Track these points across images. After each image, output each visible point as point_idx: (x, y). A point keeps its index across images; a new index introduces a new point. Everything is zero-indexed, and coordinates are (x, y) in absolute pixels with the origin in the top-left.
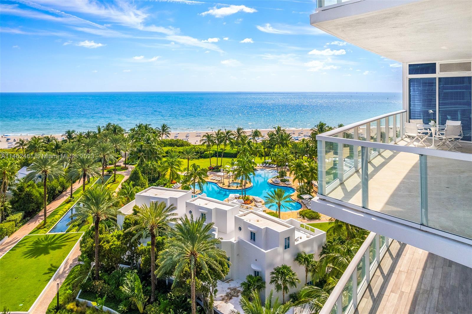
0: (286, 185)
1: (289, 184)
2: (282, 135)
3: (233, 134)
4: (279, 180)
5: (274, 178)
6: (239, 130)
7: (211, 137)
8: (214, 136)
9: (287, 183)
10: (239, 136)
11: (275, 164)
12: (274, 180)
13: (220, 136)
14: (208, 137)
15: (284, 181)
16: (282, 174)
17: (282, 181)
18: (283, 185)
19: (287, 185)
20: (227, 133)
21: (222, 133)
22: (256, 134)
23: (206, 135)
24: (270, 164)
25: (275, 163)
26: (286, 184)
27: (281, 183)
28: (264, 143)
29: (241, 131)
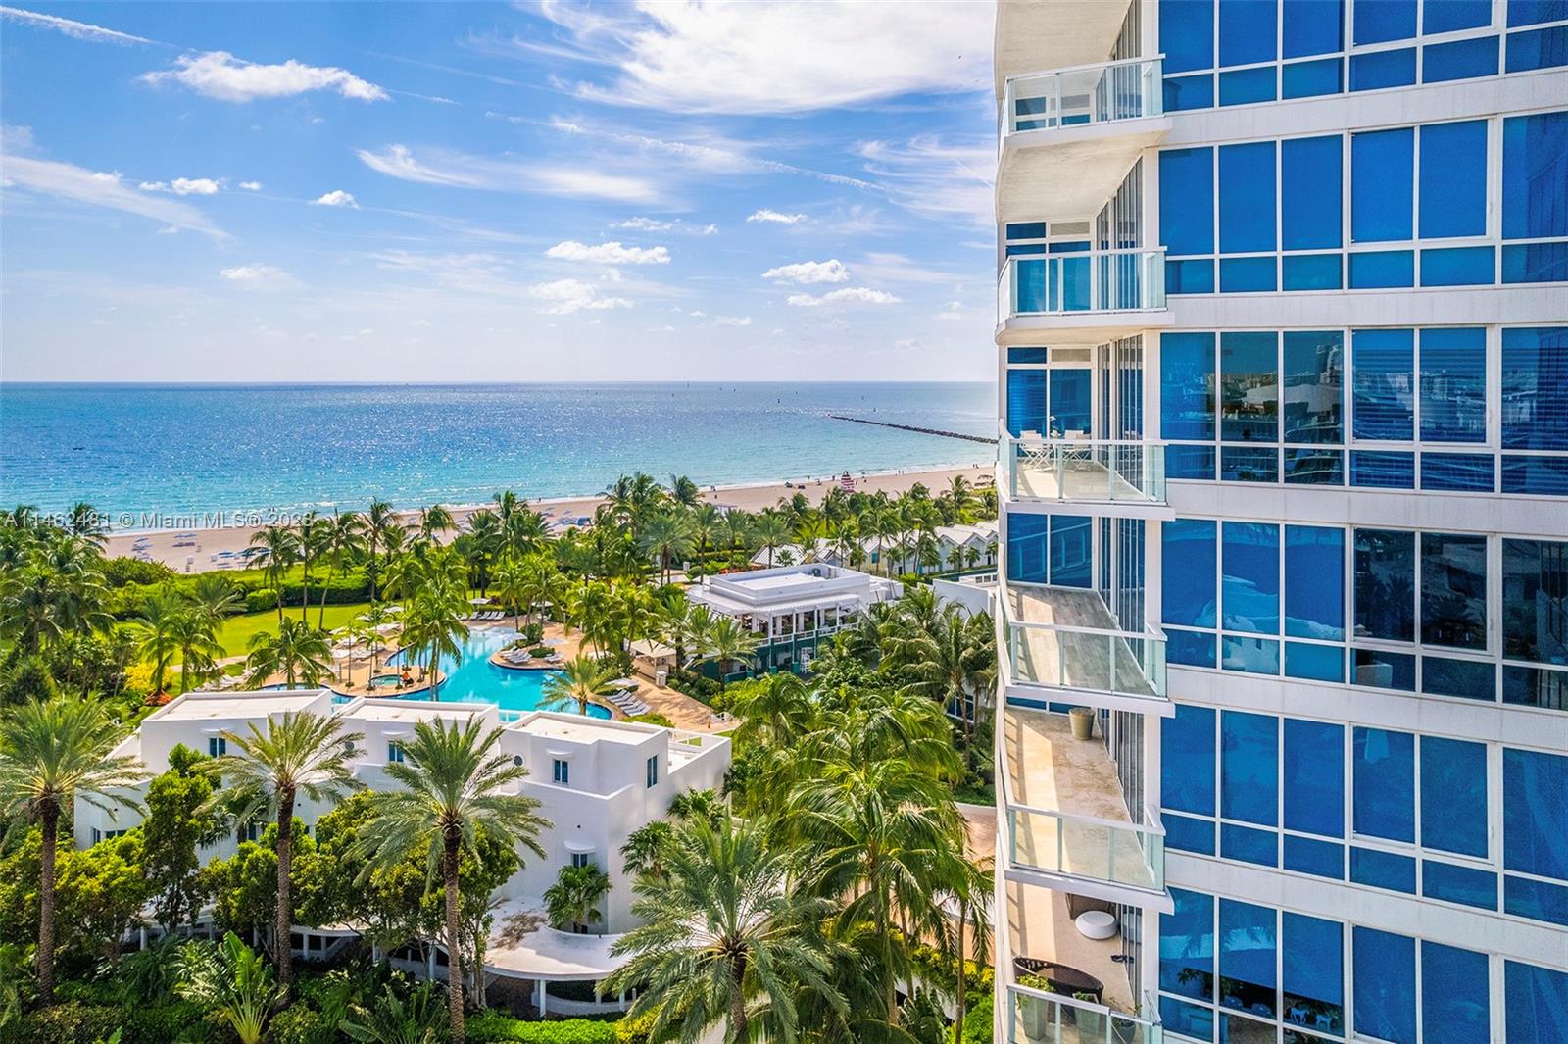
0: (549, 666)
1: (557, 662)
2: (520, 519)
3: (360, 525)
4: (524, 654)
5: (510, 648)
6: (377, 511)
7: (286, 537)
8: (294, 532)
9: (551, 658)
10: (377, 530)
11: (498, 610)
12: (508, 654)
13: (318, 533)
14: (274, 538)
15: (540, 654)
16: (533, 637)
17: (535, 654)
18: (539, 666)
19: (552, 663)
20: (342, 522)
21: (324, 523)
22: (436, 519)
23: (268, 531)
24: (482, 612)
25: (500, 607)
26: (548, 662)
27: (532, 661)
28: (460, 545)
29: (384, 515)
